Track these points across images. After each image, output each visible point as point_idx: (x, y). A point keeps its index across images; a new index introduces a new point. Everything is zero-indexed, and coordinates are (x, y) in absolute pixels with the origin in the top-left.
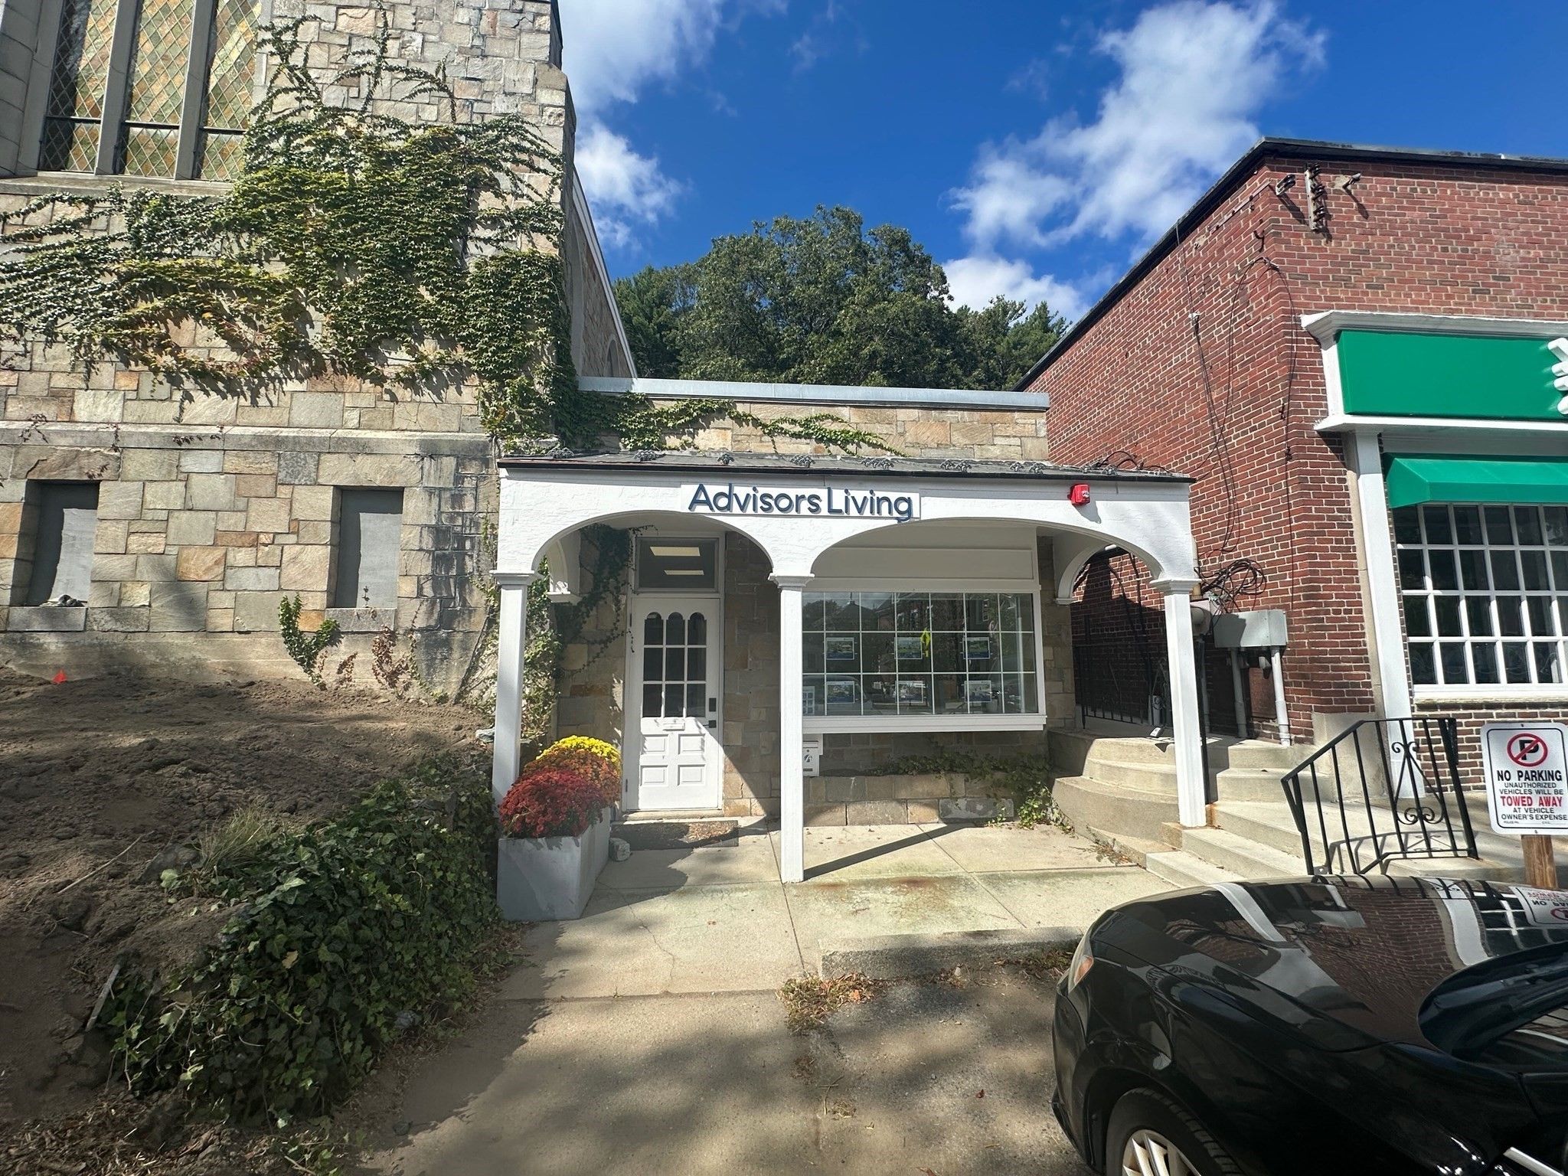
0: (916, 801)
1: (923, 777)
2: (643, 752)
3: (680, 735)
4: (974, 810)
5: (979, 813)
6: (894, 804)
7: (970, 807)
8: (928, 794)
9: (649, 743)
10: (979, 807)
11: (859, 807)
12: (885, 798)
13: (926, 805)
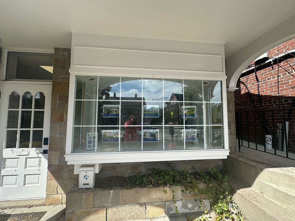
0: (151, 203)
1: (156, 188)
2: (4, 168)
3: (26, 158)
4: (186, 208)
5: (190, 209)
6: (137, 206)
7: (184, 206)
8: (159, 199)
9: (8, 163)
10: (190, 206)
11: (114, 209)
12: (132, 203)
13: (158, 206)
